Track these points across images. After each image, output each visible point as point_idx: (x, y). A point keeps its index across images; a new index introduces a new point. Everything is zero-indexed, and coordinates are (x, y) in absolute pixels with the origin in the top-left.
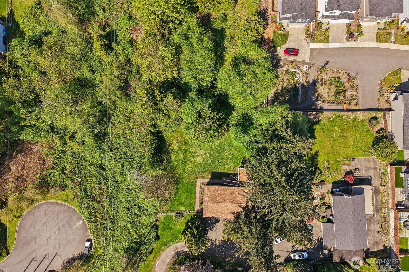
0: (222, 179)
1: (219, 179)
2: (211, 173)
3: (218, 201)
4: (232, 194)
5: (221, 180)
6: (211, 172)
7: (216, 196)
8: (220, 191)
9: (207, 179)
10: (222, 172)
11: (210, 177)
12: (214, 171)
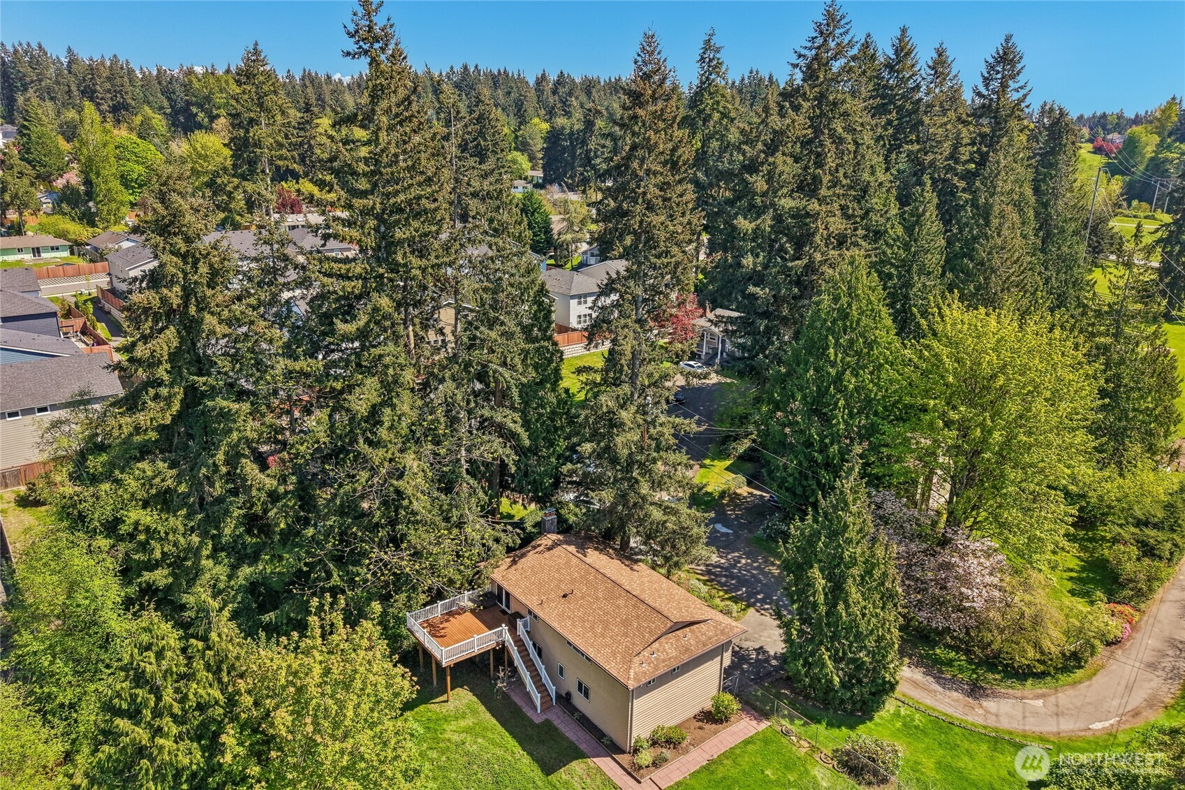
0: (548, 723)
1: (556, 729)
2: (562, 774)
3: (634, 606)
4: (565, 596)
5: (556, 723)
6: (552, 778)
7: (626, 623)
8: (592, 628)
9: (599, 769)
10: (512, 743)
11: (577, 766)
12: (536, 773)
